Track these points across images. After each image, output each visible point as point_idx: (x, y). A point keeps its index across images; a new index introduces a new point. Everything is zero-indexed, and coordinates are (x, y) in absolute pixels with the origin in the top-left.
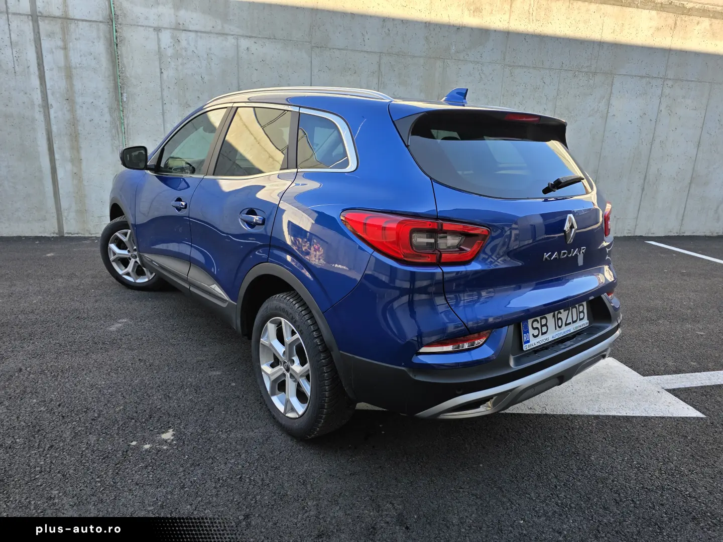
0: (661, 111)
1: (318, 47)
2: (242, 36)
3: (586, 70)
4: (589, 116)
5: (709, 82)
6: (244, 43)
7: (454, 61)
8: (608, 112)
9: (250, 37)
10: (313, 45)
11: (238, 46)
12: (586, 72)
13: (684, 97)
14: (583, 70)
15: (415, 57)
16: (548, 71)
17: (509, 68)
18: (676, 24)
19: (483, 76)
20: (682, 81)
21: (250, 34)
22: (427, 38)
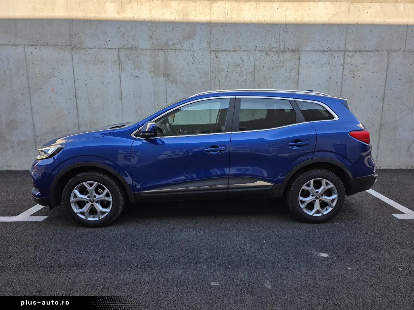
0: (345, 75)
1: (75, 48)
2: (27, 45)
3: (276, 49)
4: (283, 83)
5: (386, 51)
6: (29, 49)
7: (172, 50)
8: (298, 79)
9: (32, 45)
10: (73, 47)
11: (25, 52)
12: (277, 51)
13: (364, 64)
14: (274, 50)
15: (143, 49)
16: (245, 53)
17: (214, 52)
18: (349, 10)
19: (195, 60)
20: (361, 51)
21: (31, 44)
22: (150, 37)
